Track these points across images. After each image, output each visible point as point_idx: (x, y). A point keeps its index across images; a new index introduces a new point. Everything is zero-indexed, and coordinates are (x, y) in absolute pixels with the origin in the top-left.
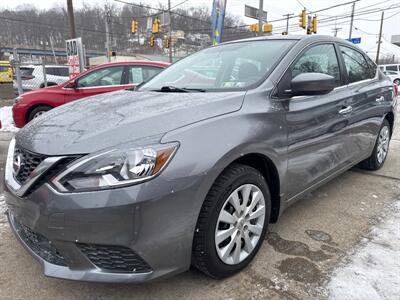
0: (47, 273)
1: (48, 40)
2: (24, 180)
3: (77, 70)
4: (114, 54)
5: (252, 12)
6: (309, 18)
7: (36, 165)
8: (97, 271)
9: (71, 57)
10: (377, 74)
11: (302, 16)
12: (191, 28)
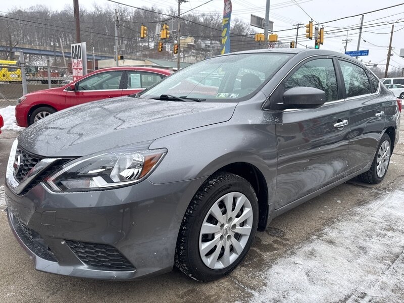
0: (38, 267)
1: (59, 42)
2: (22, 178)
3: (81, 73)
4: (122, 58)
5: (258, 22)
6: (316, 29)
7: (33, 165)
8: (84, 267)
9: (75, 61)
10: (379, 89)
11: (309, 27)
12: (202, 34)
